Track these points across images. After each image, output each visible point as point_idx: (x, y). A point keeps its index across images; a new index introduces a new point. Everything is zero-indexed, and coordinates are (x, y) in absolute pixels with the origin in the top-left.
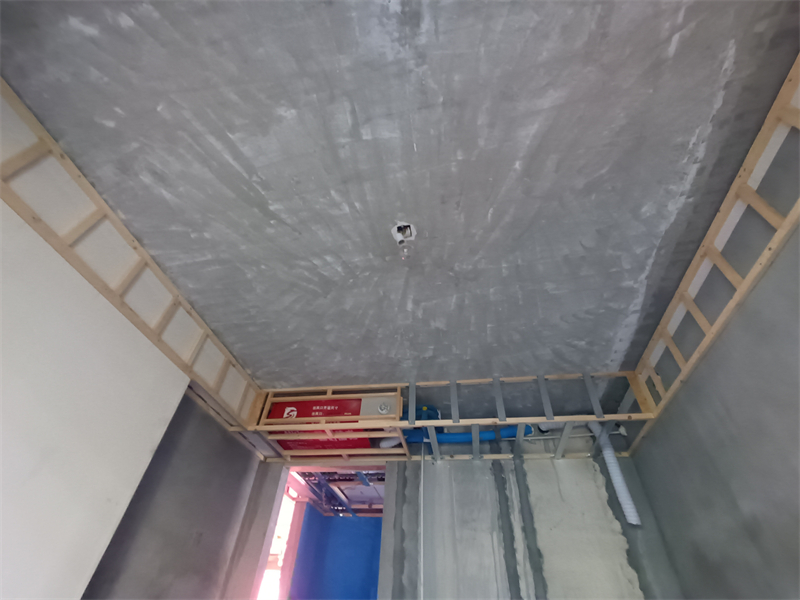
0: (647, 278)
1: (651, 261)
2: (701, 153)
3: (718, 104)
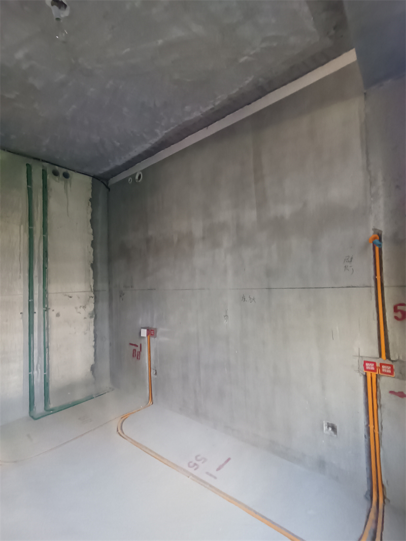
0: (166, 133)
1: (172, 128)
2: (217, 103)
3: (234, 92)
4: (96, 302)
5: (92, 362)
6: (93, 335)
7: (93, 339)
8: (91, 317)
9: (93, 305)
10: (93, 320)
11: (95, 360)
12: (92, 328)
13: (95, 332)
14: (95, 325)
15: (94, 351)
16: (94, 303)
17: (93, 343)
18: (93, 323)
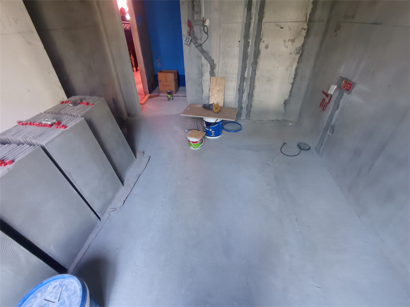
4: (307, 37)
5: (287, 97)
6: (293, 72)
7: (293, 77)
8: (297, 53)
9: (303, 39)
10: (298, 56)
11: (290, 96)
12: (295, 66)
13: (297, 69)
14: (299, 62)
15: (291, 88)
16: (305, 37)
17: (292, 81)
18: (297, 60)
